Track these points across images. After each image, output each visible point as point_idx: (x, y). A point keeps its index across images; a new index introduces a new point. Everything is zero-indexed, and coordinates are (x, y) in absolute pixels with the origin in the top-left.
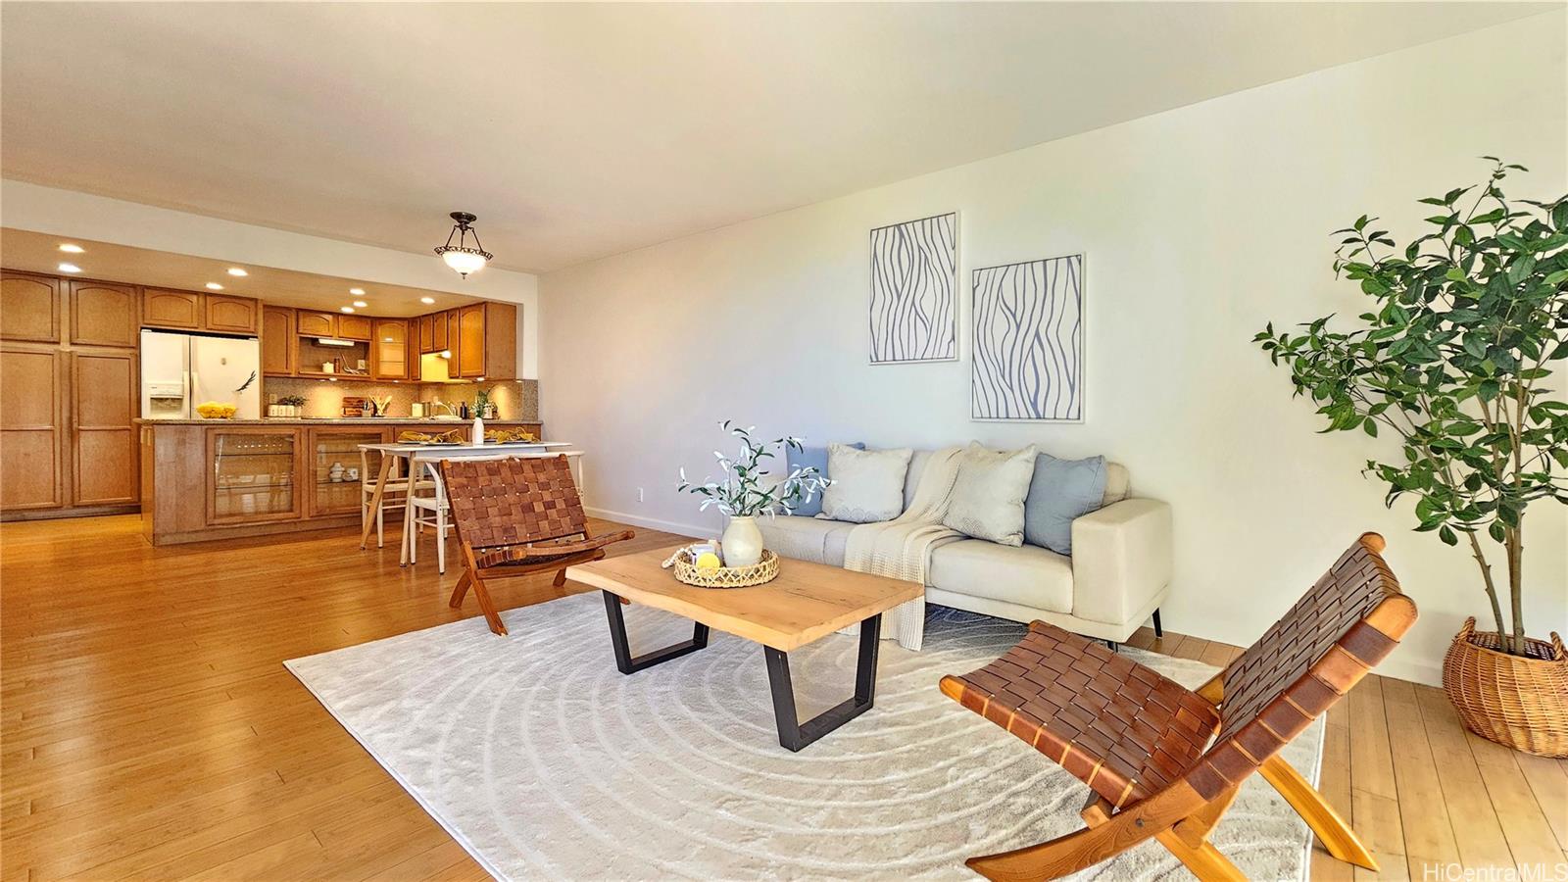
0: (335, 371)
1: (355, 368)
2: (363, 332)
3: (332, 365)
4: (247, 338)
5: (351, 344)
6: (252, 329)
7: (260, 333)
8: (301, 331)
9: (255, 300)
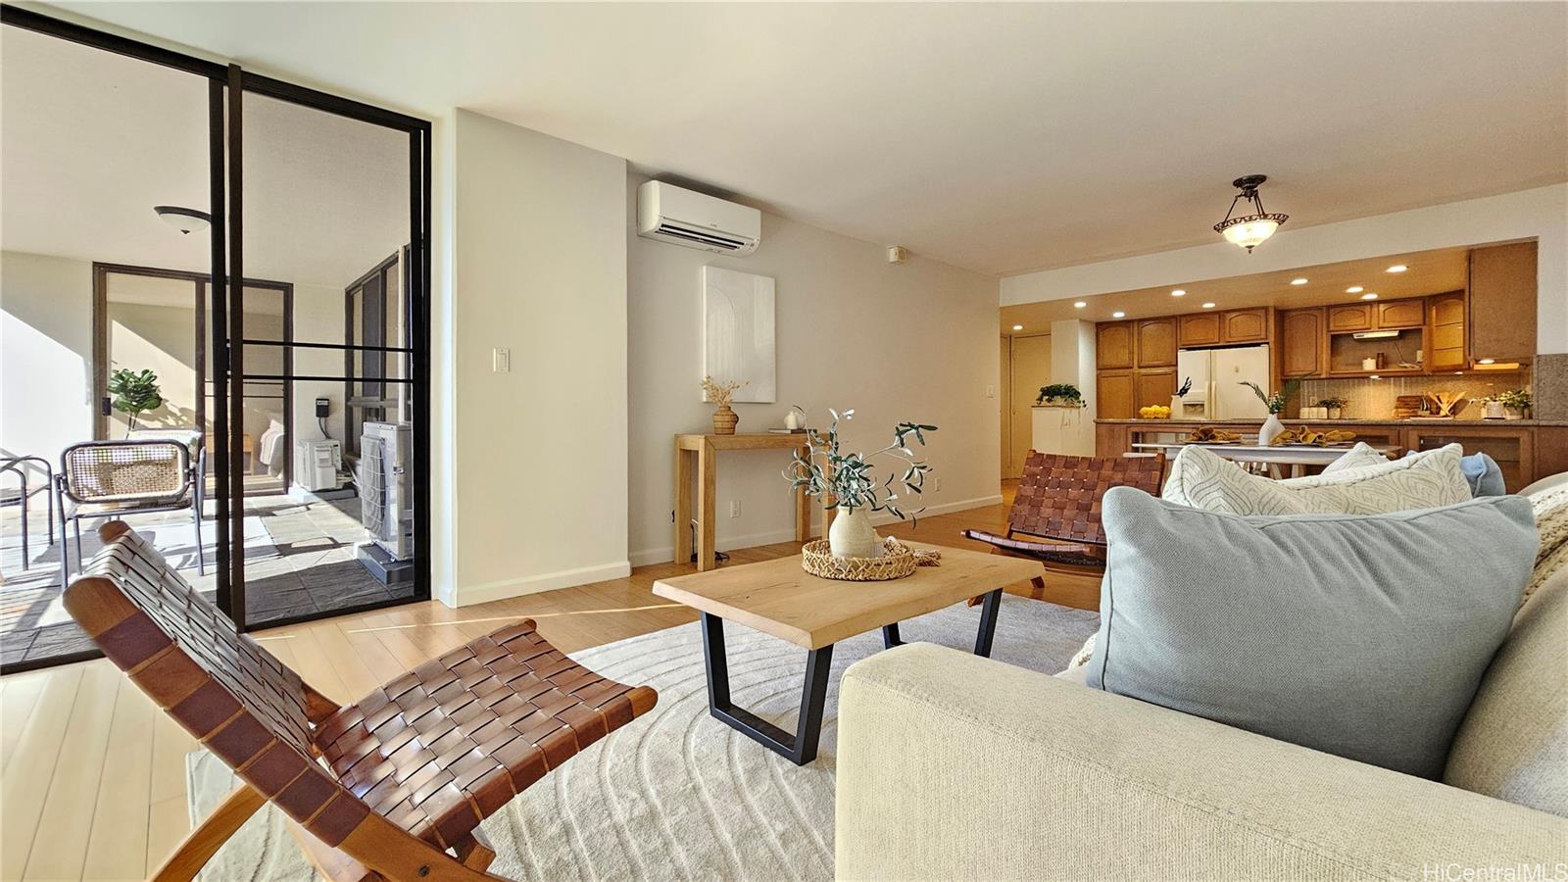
0: (1377, 368)
1: (1413, 361)
2: (1411, 318)
3: (1374, 361)
4: (1258, 345)
5: (1396, 334)
6: (1263, 336)
7: (1271, 339)
8: (1331, 329)
9: (1266, 309)
